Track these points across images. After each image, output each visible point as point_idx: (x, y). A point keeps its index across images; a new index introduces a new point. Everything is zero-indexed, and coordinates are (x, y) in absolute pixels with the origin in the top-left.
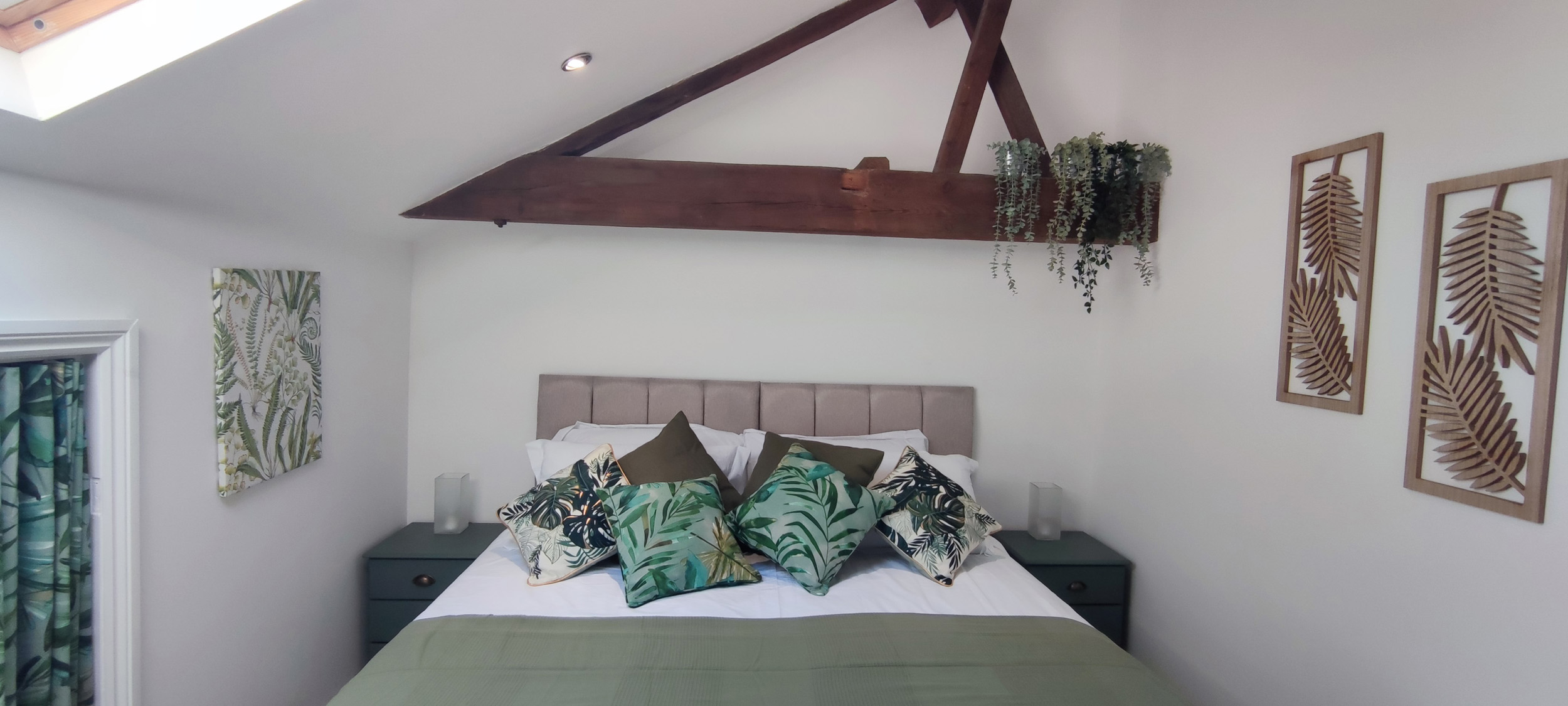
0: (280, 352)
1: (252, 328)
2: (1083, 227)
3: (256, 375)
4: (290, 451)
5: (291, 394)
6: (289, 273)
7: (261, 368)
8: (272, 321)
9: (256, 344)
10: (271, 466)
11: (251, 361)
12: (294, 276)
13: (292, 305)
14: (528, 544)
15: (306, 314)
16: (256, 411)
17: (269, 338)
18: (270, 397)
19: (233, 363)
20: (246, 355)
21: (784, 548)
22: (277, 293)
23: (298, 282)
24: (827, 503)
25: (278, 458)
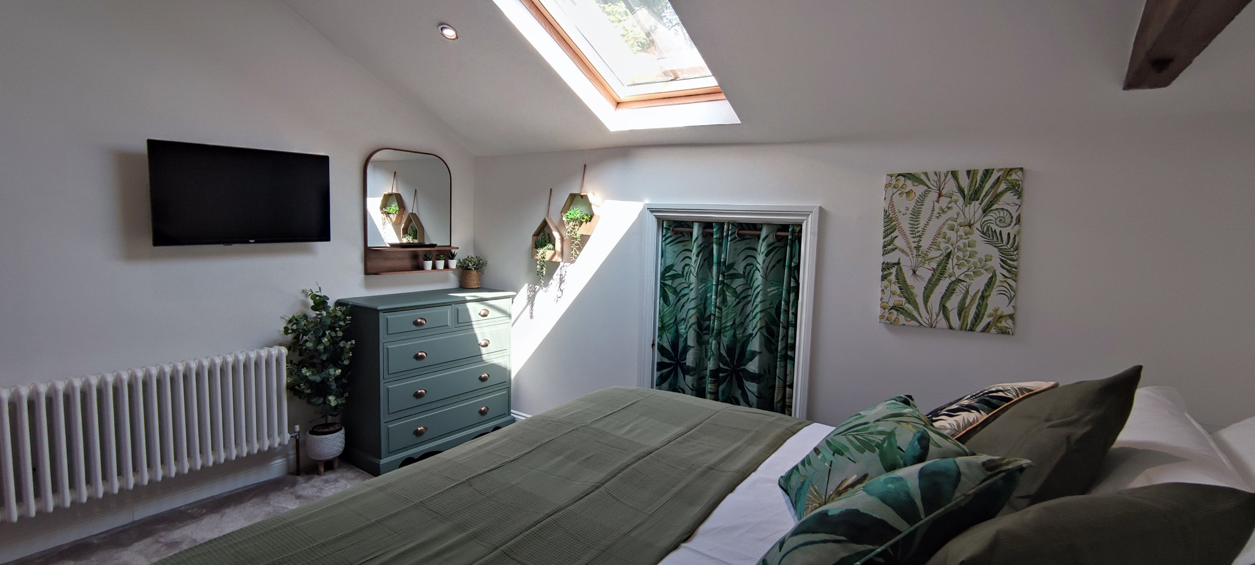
0: (951, 234)
1: (916, 214)
3: (918, 248)
4: (960, 314)
5: (964, 269)
6: (968, 172)
7: (925, 243)
8: (942, 210)
9: (921, 226)
10: (931, 318)
11: (913, 238)
13: (972, 198)
15: (994, 204)
16: (917, 273)
17: (937, 223)
18: (935, 267)
20: (907, 232)
22: (950, 189)
25: (941, 315)
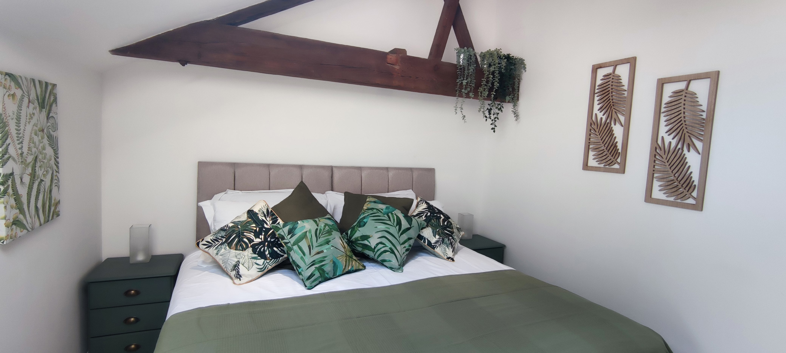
0: (36, 139)
1: (18, 119)
2: (494, 92)
3: (22, 154)
4: (43, 211)
5: (43, 170)
6: (40, 82)
7: (25, 150)
8: (30, 115)
9: (21, 131)
10: (32, 221)
11: (19, 144)
12: (42, 84)
13: (42, 106)
14: (228, 261)
15: (50, 113)
16: (23, 181)
17: (29, 128)
18: (31, 171)
19: (8, 144)
20: (16, 139)
21: (378, 250)
22: (33, 96)
23: (45, 89)
24: (396, 226)
25: (36, 216)
